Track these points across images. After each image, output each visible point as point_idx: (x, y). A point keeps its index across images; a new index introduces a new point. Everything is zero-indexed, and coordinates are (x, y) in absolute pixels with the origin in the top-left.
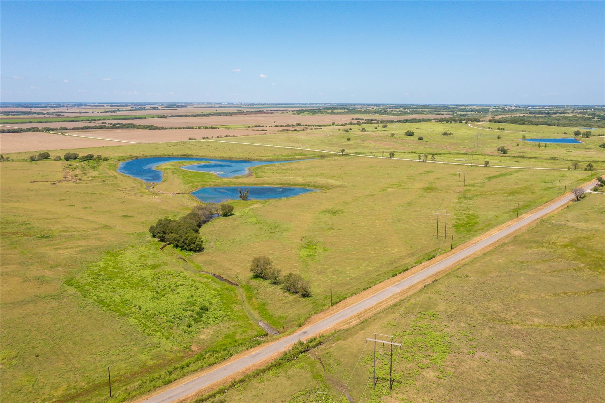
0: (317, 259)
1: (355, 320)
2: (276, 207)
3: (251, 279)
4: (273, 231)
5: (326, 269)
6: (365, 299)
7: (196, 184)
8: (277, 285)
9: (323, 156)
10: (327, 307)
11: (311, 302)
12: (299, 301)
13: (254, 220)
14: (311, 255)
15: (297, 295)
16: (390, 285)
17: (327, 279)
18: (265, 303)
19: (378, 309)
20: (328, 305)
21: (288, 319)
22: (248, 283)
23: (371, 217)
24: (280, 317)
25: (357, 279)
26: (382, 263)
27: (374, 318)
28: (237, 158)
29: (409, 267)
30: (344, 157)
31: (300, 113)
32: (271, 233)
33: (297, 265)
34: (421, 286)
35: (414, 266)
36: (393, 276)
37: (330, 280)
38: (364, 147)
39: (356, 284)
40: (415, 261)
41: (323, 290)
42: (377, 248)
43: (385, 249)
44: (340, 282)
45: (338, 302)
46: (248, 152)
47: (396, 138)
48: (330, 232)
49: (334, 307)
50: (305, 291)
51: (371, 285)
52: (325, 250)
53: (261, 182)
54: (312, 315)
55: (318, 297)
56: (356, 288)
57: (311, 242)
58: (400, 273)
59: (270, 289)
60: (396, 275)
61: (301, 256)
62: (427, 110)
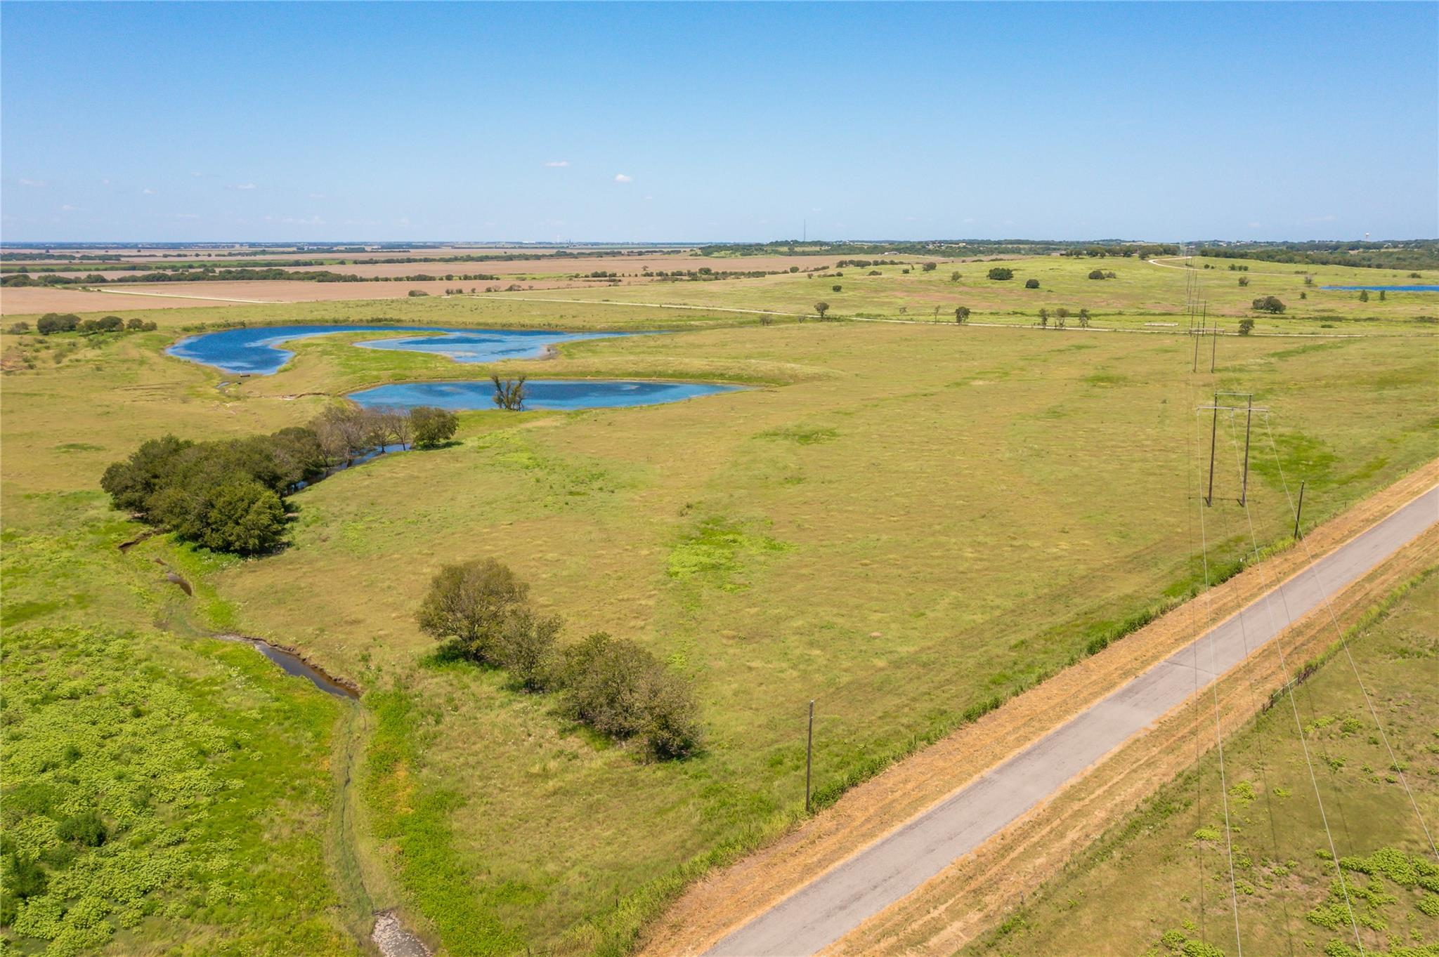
0: (739, 579)
1: (955, 914)
2: (610, 424)
3: (426, 663)
4: (581, 488)
5: (778, 620)
6: (986, 772)
7: (375, 373)
8: (535, 697)
9: (765, 321)
10: (780, 822)
11: (695, 786)
12: (633, 783)
13: (523, 458)
14: (715, 567)
15: (623, 749)
16: (1095, 695)
17: (785, 665)
18: (453, 795)
19: (1072, 835)
20: (789, 806)
21: (551, 904)
22: (403, 684)
23: (935, 447)
24: (512, 889)
25: (925, 665)
26: (1020, 595)
27: (1063, 897)
28: (523, 326)
29: (1153, 610)
30: (825, 324)
31: (711, 253)
32: (571, 493)
33: (651, 602)
34: (1249, 701)
35: (1173, 607)
36: (1092, 651)
37: (794, 667)
38: (882, 304)
39: (924, 689)
40: (1163, 585)
41: (762, 720)
42: (981, 538)
43: (1015, 543)
44: (845, 679)
45: (843, 790)
46: (558, 316)
47: (964, 285)
48: (792, 490)
49: (825, 818)
50: (666, 726)
51: (1003, 692)
52: (774, 547)
53: (575, 369)
54: (695, 875)
55: (736, 761)
56: (924, 706)
57: (716, 521)
58: (1120, 636)
59: (503, 716)
60: (1103, 645)
61: (672, 570)
62: (1026, 246)
